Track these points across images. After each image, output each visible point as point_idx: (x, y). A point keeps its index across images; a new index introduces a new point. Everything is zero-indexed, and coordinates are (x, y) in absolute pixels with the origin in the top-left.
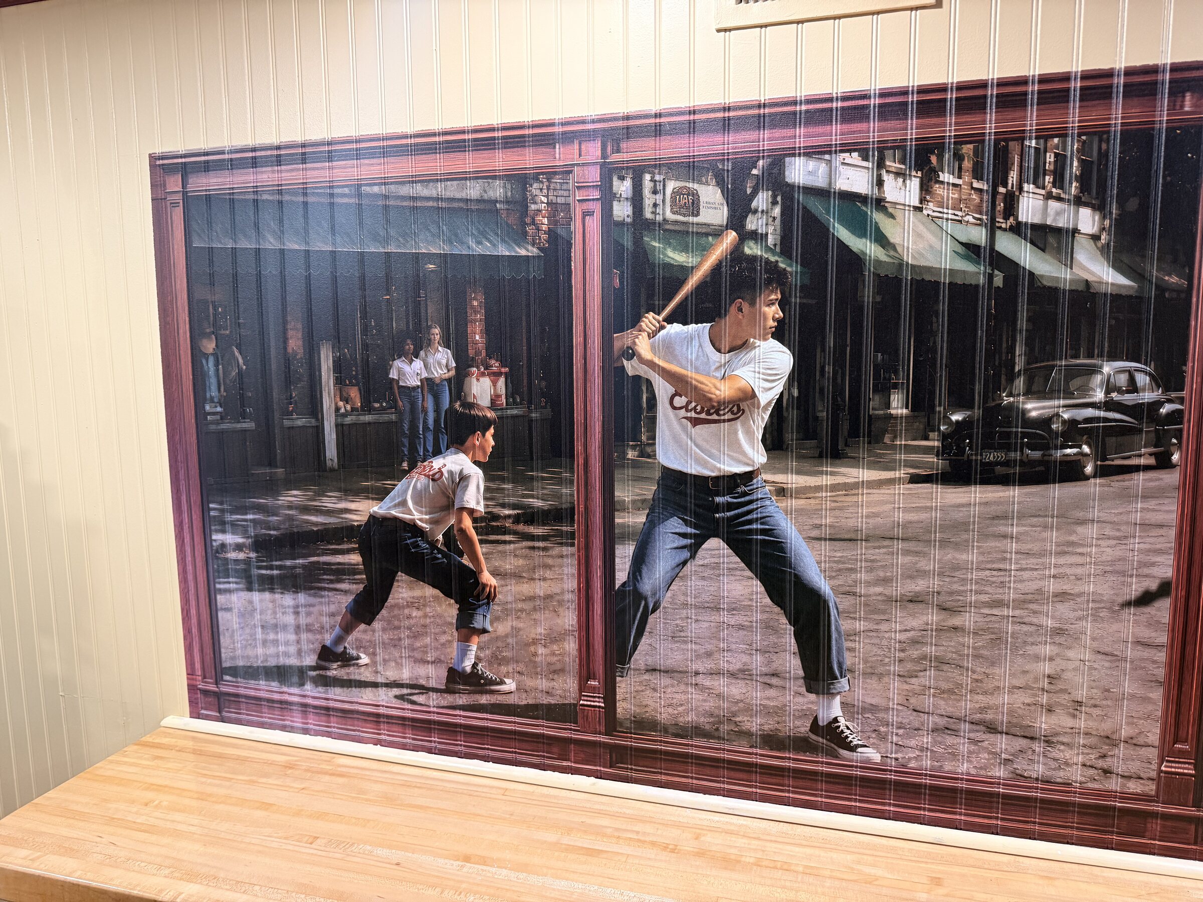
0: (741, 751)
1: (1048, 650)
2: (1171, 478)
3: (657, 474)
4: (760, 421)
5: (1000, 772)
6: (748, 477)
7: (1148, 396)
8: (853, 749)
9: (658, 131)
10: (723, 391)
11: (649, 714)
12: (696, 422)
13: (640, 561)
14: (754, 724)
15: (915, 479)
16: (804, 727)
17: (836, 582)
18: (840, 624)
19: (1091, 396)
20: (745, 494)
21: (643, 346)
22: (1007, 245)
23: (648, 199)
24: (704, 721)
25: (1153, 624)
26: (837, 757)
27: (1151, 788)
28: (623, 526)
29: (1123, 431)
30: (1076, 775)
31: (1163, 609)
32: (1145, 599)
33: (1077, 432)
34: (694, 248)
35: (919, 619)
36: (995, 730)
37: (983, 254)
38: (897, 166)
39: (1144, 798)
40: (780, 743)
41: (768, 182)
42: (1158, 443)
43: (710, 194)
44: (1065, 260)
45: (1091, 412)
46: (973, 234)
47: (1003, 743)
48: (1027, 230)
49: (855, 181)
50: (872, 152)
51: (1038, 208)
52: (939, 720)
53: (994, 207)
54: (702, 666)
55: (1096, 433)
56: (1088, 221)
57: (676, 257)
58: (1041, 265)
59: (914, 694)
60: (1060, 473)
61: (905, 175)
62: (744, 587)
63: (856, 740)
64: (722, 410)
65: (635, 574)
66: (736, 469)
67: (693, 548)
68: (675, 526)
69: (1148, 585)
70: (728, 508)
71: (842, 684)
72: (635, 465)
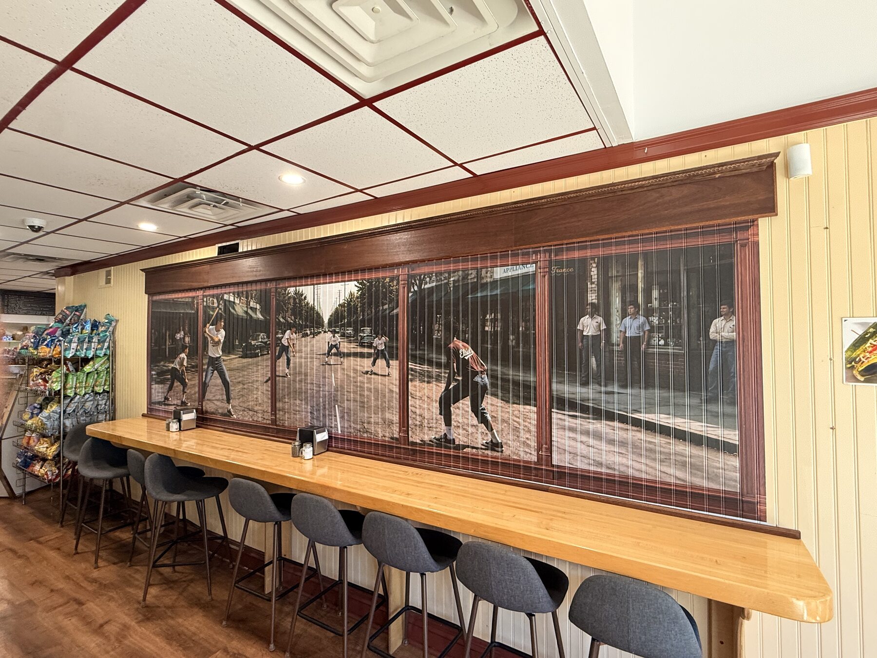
0: (219, 417)
1: (255, 392)
2: (269, 356)
4: (221, 346)
6: (220, 357)
7: (266, 340)
8: (232, 415)
10: (216, 340)
11: (207, 410)
12: (213, 346)
13: (206, 376)
14: (220, 411)
15: (240, 357)
18: (231, 388)
19: (259, 340)
20: (219, 361)
21: (207, 331)
22: (250, 311)
23: (208, 302)
24: (214, 410)
25: (268, 386)
26: (231, 417)
27: (269, 422)
29: (263, 347)
30: (260, 419)
32: (267, 381)
33: (258, 347)
34: (214, 311)
35: (241, 386)
36: (250, 410)
37: (246, 312)
38: (236, 296)
39: (269, 424)
40: (223, 415)
41: (222, 298)
42: (268, 349)
43: (215, 301)
44: (256, 314)
45: (260, 343)
46: (246, 309)
47: (251, 413)
48: (251, 308)
49: (232, 299)
50: (234, 293)
51: (252, 304)
52: (243, 408)
53: (248, 304)
54: (214, 398)
55: (260, 348)
56: (258, 307)
57: (211, 313)
58: (253, 315)
59: (240, 403)
60: (256, 356)
61: (237, 298)
62: (219, 381)
63: (233, 413)
64: (216, 344)
65: (205, 379)
66: (218, 356)
67: (213, 373)
68: (211, 368)
69: (268, 378)
70: (217, 364)
71: (231, 401)
72: (206, 355)
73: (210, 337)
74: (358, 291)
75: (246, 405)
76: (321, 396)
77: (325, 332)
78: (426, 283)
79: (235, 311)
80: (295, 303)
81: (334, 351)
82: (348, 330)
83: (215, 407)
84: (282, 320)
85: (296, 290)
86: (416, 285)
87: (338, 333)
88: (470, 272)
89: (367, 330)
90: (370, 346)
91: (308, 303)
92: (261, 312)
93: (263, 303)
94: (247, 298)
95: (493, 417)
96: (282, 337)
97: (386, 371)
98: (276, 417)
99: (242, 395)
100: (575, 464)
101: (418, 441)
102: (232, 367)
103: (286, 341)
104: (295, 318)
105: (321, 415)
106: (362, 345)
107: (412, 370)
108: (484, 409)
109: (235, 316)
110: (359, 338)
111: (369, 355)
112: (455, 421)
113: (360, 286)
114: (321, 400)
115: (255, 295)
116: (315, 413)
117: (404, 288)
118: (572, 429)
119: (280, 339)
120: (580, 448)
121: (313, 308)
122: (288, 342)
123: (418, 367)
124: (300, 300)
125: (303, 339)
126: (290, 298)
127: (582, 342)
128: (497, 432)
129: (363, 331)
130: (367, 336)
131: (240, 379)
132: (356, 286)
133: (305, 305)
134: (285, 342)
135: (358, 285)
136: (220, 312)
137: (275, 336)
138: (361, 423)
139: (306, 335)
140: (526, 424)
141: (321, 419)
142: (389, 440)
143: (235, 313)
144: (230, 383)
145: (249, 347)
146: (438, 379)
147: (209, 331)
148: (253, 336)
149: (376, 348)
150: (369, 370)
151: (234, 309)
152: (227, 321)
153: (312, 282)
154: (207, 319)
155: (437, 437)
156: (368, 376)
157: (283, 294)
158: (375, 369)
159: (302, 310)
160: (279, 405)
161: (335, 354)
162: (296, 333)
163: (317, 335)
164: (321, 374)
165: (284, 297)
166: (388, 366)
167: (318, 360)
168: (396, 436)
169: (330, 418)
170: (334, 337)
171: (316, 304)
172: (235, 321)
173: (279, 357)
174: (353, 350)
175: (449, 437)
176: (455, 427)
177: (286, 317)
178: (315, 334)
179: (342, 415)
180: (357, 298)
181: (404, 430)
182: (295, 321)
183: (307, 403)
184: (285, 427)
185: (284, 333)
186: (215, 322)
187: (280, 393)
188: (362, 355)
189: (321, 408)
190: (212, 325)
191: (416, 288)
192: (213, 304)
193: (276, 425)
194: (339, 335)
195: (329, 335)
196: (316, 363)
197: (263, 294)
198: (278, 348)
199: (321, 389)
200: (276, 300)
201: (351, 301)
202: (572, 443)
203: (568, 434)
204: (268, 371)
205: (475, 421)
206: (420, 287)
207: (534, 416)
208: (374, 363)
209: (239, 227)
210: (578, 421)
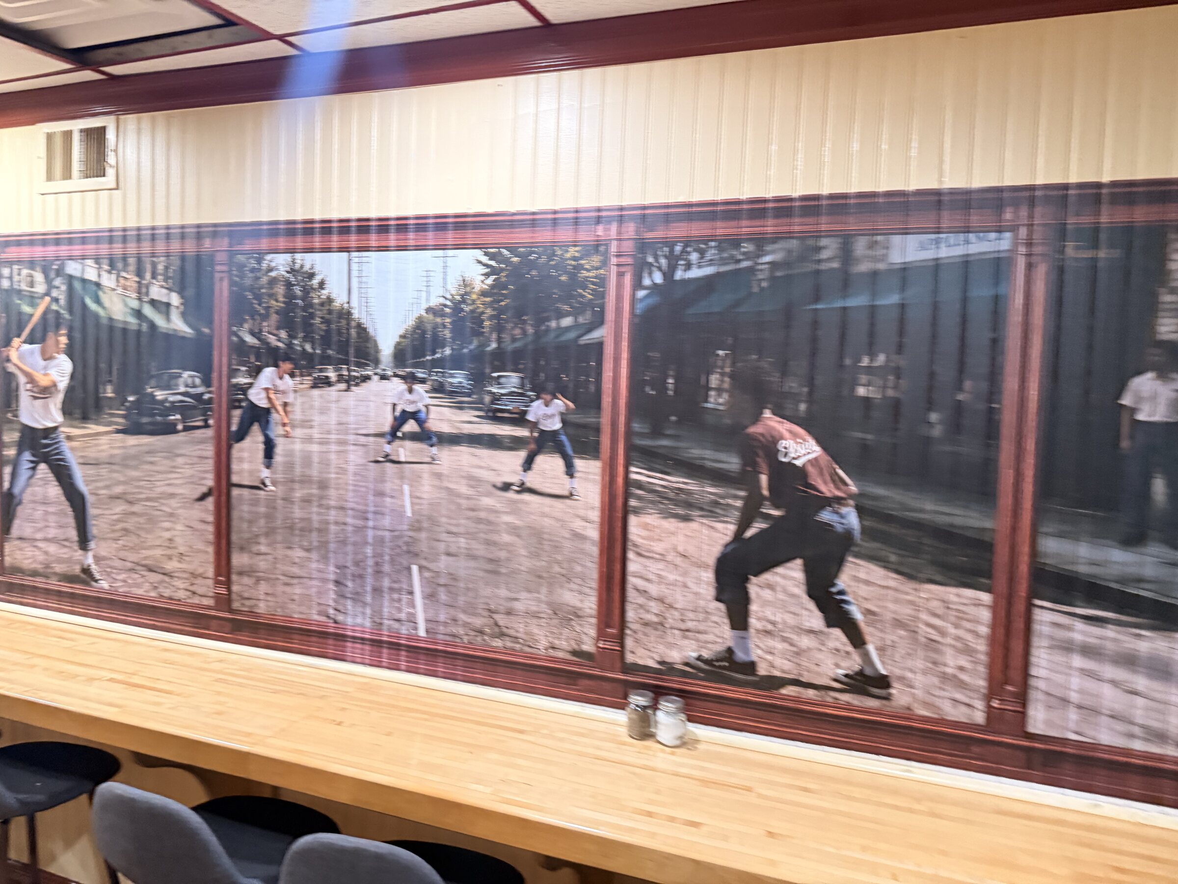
0: (54, 584)
1: (167, 525)
2: (209, 433)
3: (18, 427)
4: (60, 397)
5: (153, 594)
6: (55, 429)
7: (201, 390)
8: (96, 581)
9: (19, 244)
10: (44, 382)
11: (18, 564)
12: (36, 398)
13: (14, 475)
14: (59, 568)
15: (118, 431)
16: (77, 570)
17: (90, 487)
18: (92, 511)
19: (178, 389)
20: (54, 439)
21: (14, 355)
22: (148, 311)
23: (16, 278)
24: (39, 567)
25: (206, 511)
26: (91, 586)
27: (210, 602)
28: (7, 456)
29: (194, 407)
30: (181, 595)
31: (210, 502)
32: (203, 498)
33: (175, 408)
34: (33, 305)
35: (120, 508)
36: (151, 570)
37: (138, 314)
38: (106, 267)
39: (209, 608)
40: (70, 579)
41: (59, 272)
42: (204, 414)
43: (39, 277)
44: (168, 319)
45: (180, 398)
46: (135, 304)
47: (154, 577)
48: (153, 303)
49: (91, 274)
50: (97, 260)
51: (157, 292)
52: (129, 565)
53: (141, 291)
54: (39, 536)
55: (182, 409)
56: (175, 299)
57: (26, 309)
58: (160, 321)
59: (119, 549)
60: (169, 429)
61: (109, 272)
62: (54, 491)
63: (97, 576)
64: (45, 392)
65: (12, 483)
66: (51, 425)
67: (34, 468)
68: (27, 456)
69: (204, 489)
70: (47, 446)
71: (92, 545)
72: (10, 421)
73: (27, 374)
74: (487, 275)
75: (133, 557)
76: (370, 540)
77: (384, 377)
78: (688, 266)
79: (104, 308)
80: (290, 296)
81: (411, 426)
82: (452, 376)
83: (41, 557)
84: (249, 339)
85: (294, 261)
86: (660, 268)
87: (423, 381)
88: (824, 242)
89: (512, 380)
90: (520, 419)
91: (330, 300)
92: (184, 315)
93: (190, 292)
94: (140, 273)
95: (868, 612)
96: (251, 385)
97: (563, 485)
98: (229, 589)
99: (125, 530)
100: (1092, 733)
101: (652, 664)
102: (93, 455)
103: (263, 395)
104: (291, 336)
105: (369, 588)
106: (494, 416)
107: (639, 485)
108: (841, 592)
109: (104, 321)
110: (487, 399)
111: (515, 444)
112: (759, 619)
113: (493, 263)
114: (369, 551)
115: (167, 268)
116: (350, 584)
117: (620, 275)
118: (1087, 651)
119: (244, 389)
120: (1110, 698)
121: (345, 315)
122: (269, 399)
123: (657, 480)
124: (307, 291)
125: (316, 392)
126: (273, 281)
127: (1132, 437)
128: (881, 650)
129: (498, 381)
130: (511, 394)
131: (118, 490)
132: (480, 262)
133: (322, 304)
134: (257, 396)
135: (485, 259)
136: (54, 307)
137: (229, 381)
138: (486, 613)
139: (325, 382)
140: (961, 633)
141: (369, 599)
142: (569, 657)
143: (101, 312)
144: (90, 499)
145: (146, 404)
146: (712, 510)
147: (21, 357)
148: (159, 377)
149: (534, 425)
150: (514, 479)
151: (98, 301)
152: (77, 335)
153: (344, 244)
154: (14, 327)
155: (706, 654)
156: (511, 495)
157: (253, 270)
158: (532, 479)
159: (312, 316)
160: (238, 560)
161: (413, 437)
162: (292, 375)
163: (357, 385)
164: (371, 486)
165: (258, 278)
166: (570, 471)
167: (360, 451)
168: (588, 646)
169: (396, 596)
170: (410, 391)
171: (355, 303)
172: (104, 336)
173: (240, 436)
174: (468, 429)
175: (740, 656)
176: (758, 631)
177: (261, 331)
178: (350, 382)
179: (428, 590)
180: (484, 294)
181: (612, 636)
182: (290, 345)
183: (325, 558)
184: (257, 615)
185: (255, 372)
186: (38, 335)
187: (240, 531)
188: (493, 442)
189: (370, 570)
190: (31, 341)
191: (658, 278)
192: (32, 284)
193: (231, 611)
194: (427, 387)
195: (397, 386)
196: (355, 457)
197: (190, 267)
198: (237, 413)
199: (371, 523)
200: (232, 284)
201: (463, 301)
202: (1091, 685)
203: (1078, 661)
204: (206, 472)
205: (815, 619)
206: (668, 275)
207: (986, 615)
208: (528, 464)
209: (112, 77)
210: (1110, 632)
